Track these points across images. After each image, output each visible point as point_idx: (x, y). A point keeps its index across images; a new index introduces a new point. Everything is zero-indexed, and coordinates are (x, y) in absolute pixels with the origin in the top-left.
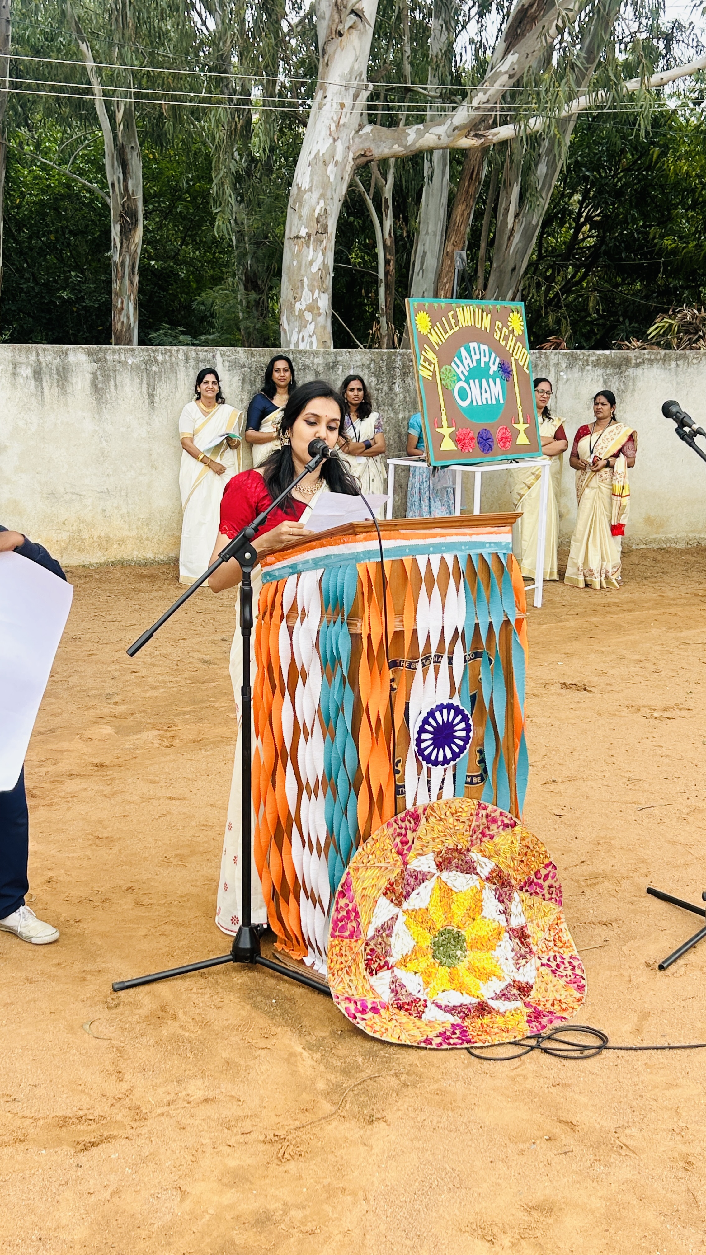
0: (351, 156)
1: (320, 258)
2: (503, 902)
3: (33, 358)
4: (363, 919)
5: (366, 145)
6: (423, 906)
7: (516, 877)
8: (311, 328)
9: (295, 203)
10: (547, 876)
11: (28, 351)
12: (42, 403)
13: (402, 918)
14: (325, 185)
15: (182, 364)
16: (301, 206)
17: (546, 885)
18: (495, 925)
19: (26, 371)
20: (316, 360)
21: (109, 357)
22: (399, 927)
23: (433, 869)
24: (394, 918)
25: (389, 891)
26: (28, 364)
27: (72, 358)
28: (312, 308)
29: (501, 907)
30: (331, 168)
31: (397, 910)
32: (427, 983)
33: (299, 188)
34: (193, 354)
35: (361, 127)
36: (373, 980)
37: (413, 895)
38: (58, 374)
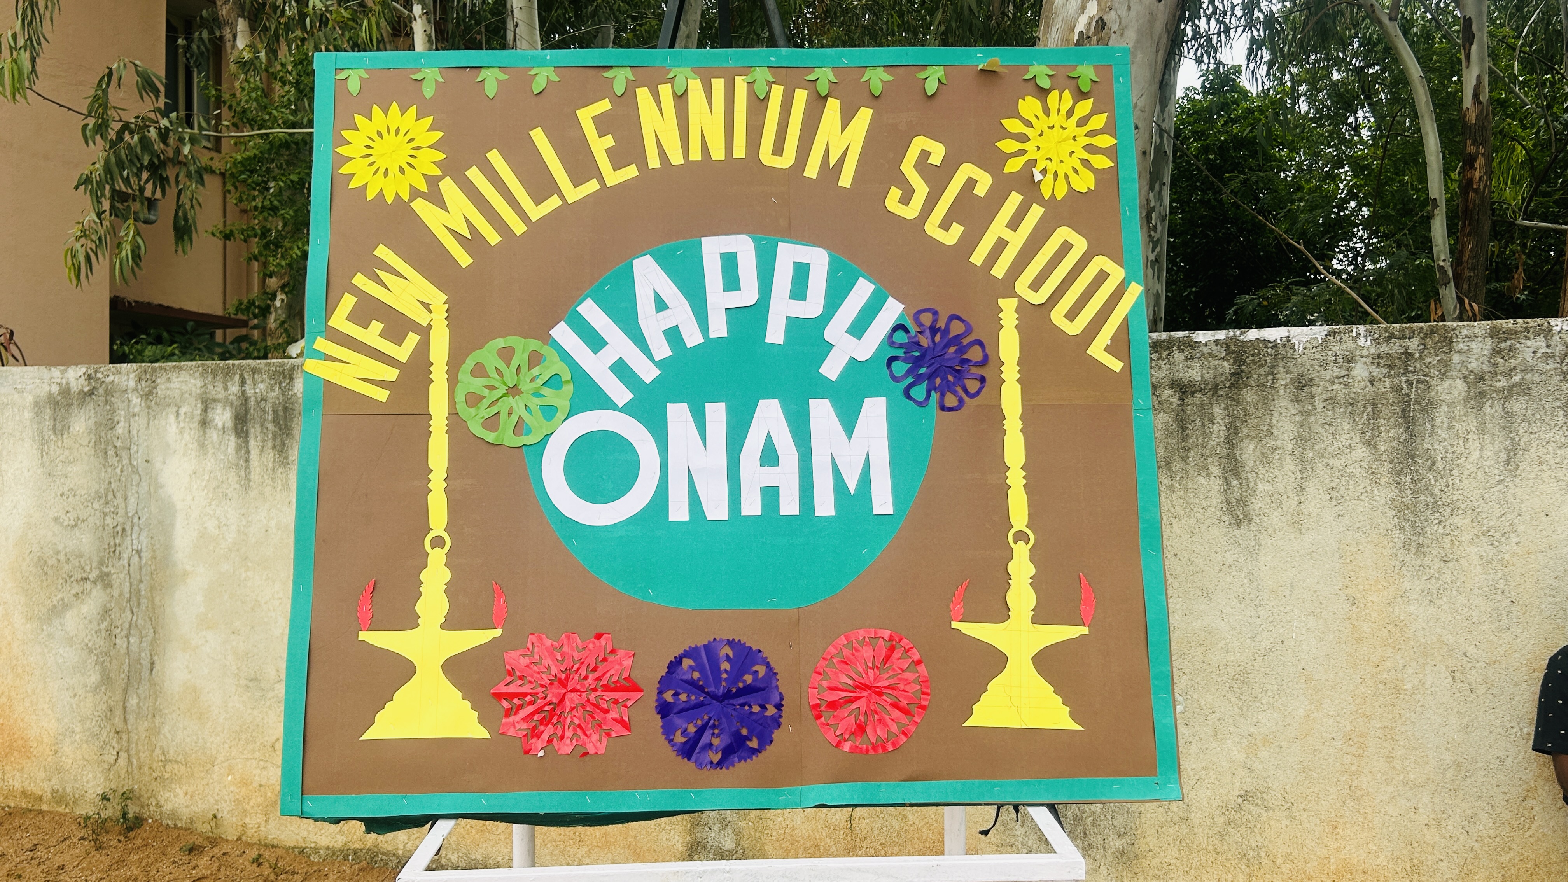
3: (234, 388)
11: (228, 373)
12: (246, 482)
19: (223, 417)
26: (227, 402)
38: (276, 421)
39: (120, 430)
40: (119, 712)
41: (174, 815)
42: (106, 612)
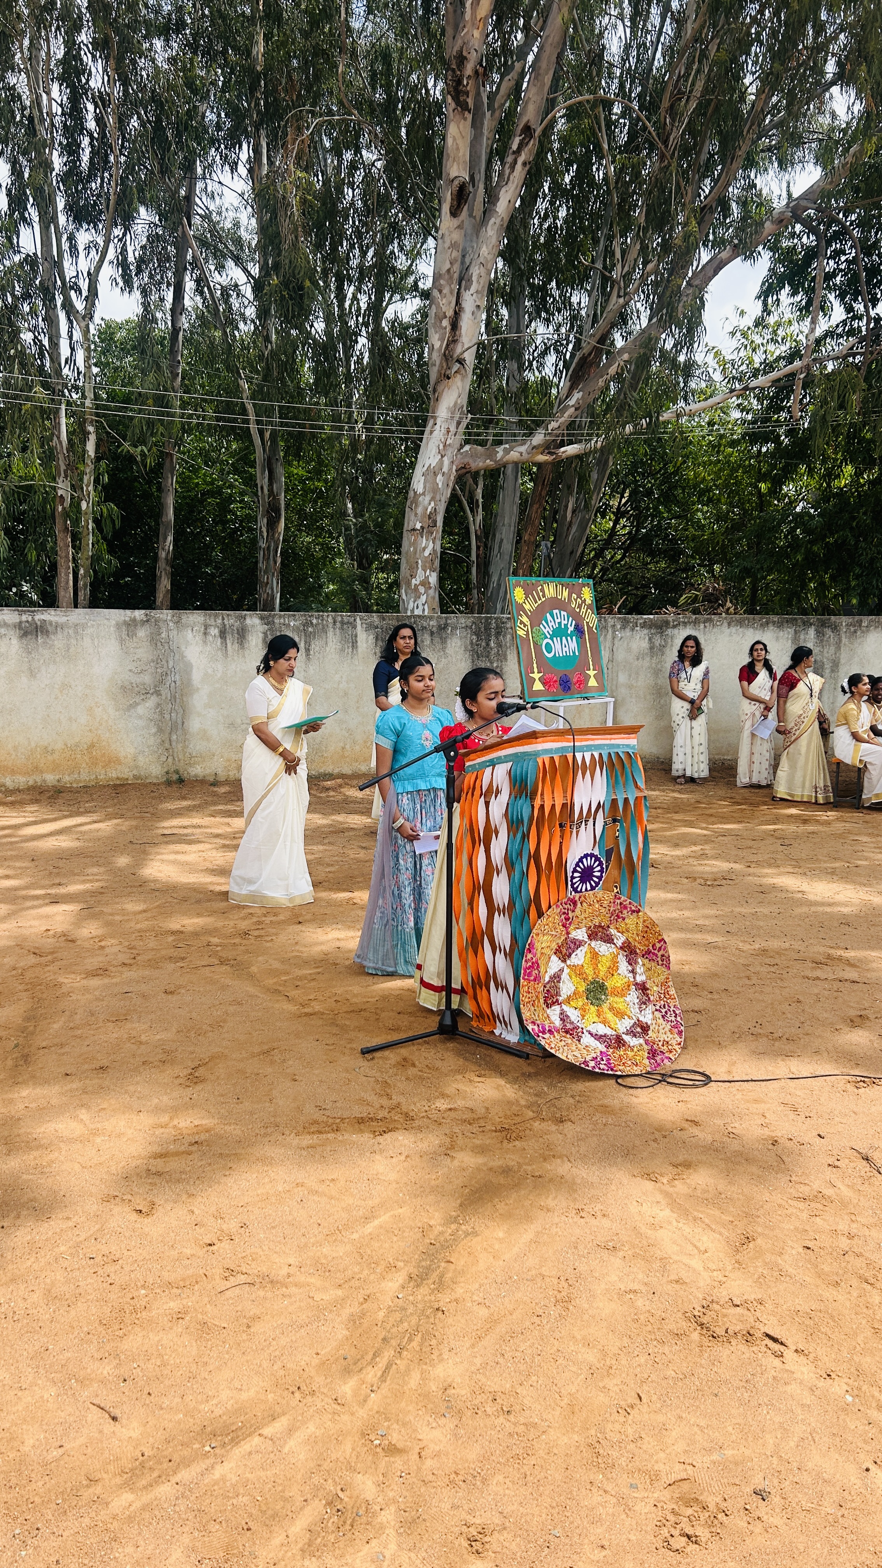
0: (454, 468)
1: (431, 545)
2: (630, 964)
3: (219, 621)
4: (542, 969)
5: (466, 460)
6: (580, 963)
7: (640, 948)
8: (423, 598)
9: (412, 504)
10: (660, 948)
11: (216, 616)
12: (226, 655)
13: (566, 971)
14: (435, 490)
15: (331, 625)
16: (416, 506)
17: (659, 954)
18: (626, 980)
19: (214, 631)
20: (431, 623)
21: (277, 621)
22: (565, 976)
23: (586, 938)
24: (562, 970)
25: (558, 952)
26: (216, 626)
27: (248, 621)
28: (425, 583)
29: (630, 968)
30: (439, 478)
31: (563, 965)
32: (583, 1016)
33: (415, 493)
34: (339, 619)
35: (462, 447)
36: (549, 1011)
37: (573, 956)
38: (238, 633)
39: (163, 635)
40: (167, 741)
41: (196, 776)
42: (159, 705)
